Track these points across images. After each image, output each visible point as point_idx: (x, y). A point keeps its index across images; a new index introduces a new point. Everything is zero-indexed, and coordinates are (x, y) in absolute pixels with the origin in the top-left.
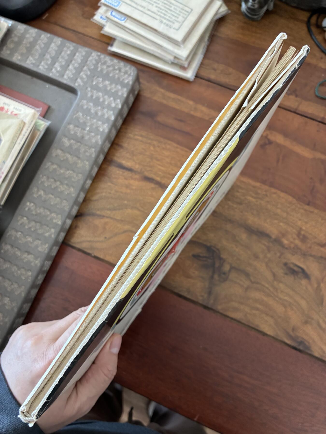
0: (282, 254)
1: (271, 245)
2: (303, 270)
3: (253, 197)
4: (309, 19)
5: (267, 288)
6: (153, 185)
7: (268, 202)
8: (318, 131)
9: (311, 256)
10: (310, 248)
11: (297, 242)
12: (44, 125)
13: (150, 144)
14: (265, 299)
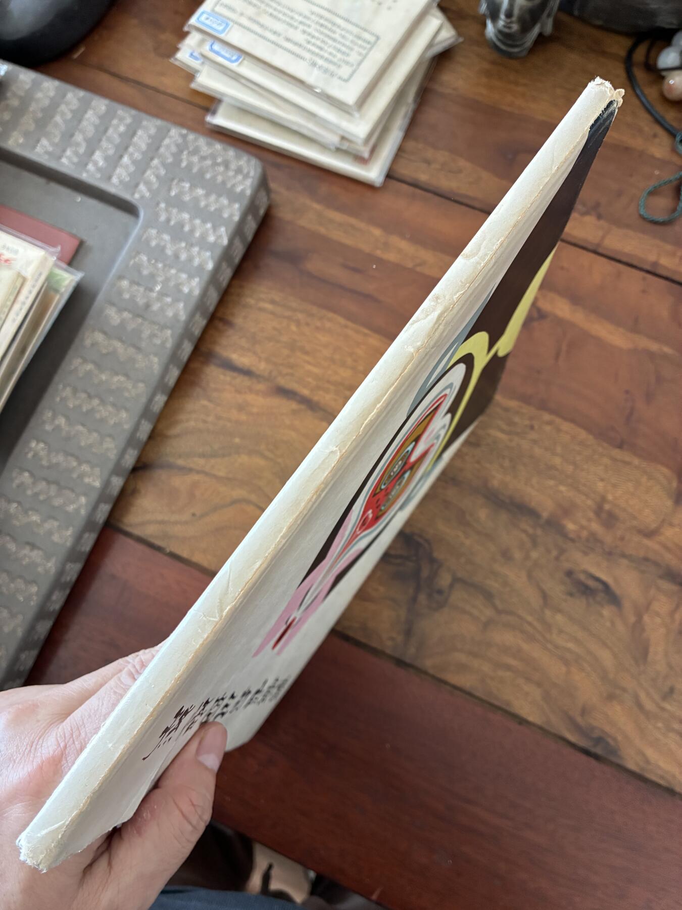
0: (562, 551)
1: (539, 532)
2: (606, 586)
3: (503, 431)
4: (631, 52)
5: (530, 624)
6: (294, 405)
7: (535, 442)
8: (644, 291)
9: (624, 556)
10: (622, 539)
11: (595, 526)
12: (68, 280)
13: (289, 318)
14: (526, 647)
